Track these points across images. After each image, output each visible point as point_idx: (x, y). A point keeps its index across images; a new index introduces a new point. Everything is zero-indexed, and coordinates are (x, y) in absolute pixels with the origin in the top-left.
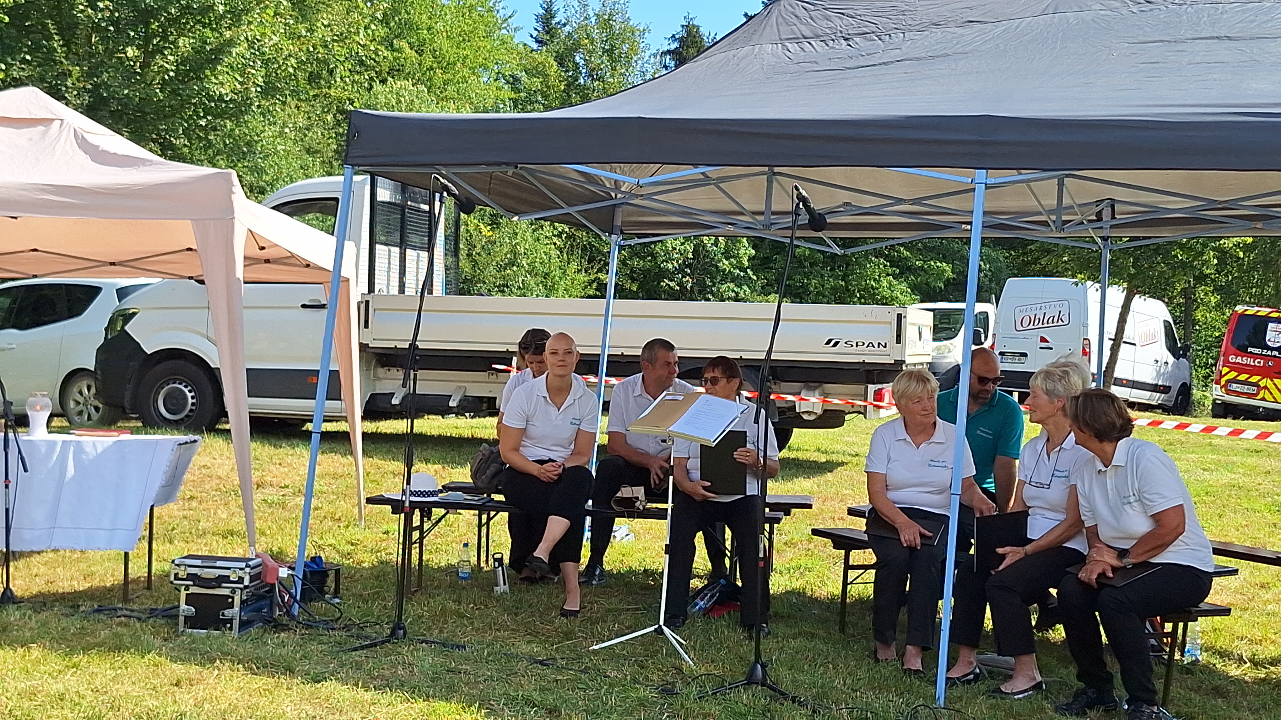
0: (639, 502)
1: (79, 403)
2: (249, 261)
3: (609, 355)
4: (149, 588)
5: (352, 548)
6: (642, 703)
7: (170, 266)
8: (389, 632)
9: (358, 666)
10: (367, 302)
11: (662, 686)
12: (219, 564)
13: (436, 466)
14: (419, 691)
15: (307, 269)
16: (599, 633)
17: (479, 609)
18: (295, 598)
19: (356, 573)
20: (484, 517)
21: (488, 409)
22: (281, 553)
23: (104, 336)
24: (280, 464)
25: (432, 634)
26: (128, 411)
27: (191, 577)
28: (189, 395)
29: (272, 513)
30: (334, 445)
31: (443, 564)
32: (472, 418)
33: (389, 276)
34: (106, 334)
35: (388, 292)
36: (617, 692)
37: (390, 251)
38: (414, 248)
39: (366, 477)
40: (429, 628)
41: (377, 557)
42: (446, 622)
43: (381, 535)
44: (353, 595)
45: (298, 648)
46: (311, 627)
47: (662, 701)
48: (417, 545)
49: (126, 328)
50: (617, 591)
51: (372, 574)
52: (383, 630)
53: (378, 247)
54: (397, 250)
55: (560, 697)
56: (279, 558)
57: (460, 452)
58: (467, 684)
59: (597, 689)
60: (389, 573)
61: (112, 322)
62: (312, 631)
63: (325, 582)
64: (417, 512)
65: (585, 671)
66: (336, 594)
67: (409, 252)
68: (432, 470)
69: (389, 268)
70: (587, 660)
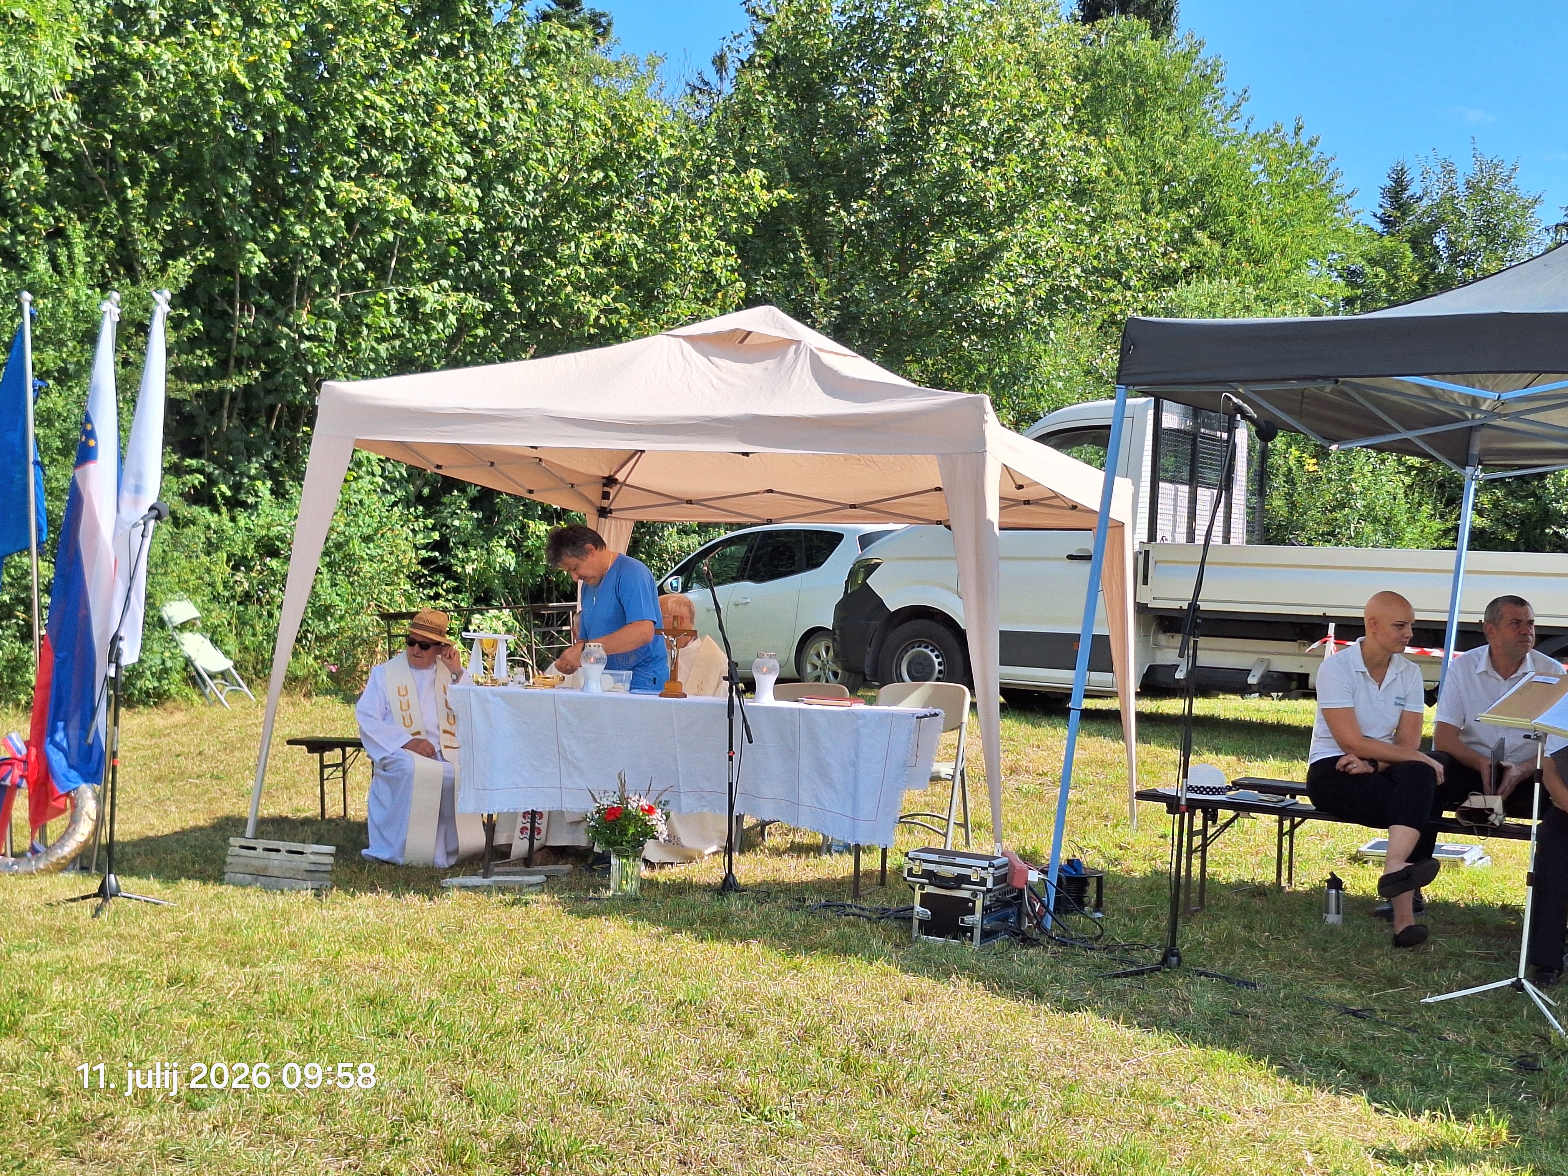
0: (1494, 816)
1: (816, 667)
2: (1007, 504)
3: (1460, 624)
4: (883, 883)
5: (1121, 852)
6: (1491, 1077)
7: (915, 509)
8: (1160, 958)
9: (1120, 997)
10: (1147, 553)
11: (1520, 1057)
12: (958, 860)
13: (1229, 758)
14: (1194, 1033)
15: (1074, 512)
16: (1436, 983)
17: (1277, 939)
18: (1047, 908)
19: (1124, 884)
20: (1287, 824)
21: (1298, 688)
22: (1035, 853)
23: (844, 590)
24: (1038, 747)
25: (1213, 966)
26: (867, 677)
27: (929, 875)
28: (936, 661)
29: (1027, 805)
30: (1103, 726)
31: (1233, 880)
32: (1280, 699)
33: (1175, 521)
34: (846, 589)
35: (1174, 539)
36: (1456, 1060)
37: (1177, 490)
38: (1209, 486)
39: (1140, 767)
40: (1211, 958)
41: (1150, 865)
42: (1233, 953)
43: (1157, 839)
44: (1119, 910)
45: (1048, 968)
46: (1065, 944)
47: (1520, 1077)
48: (1199, 854)
49: (868, 581)
50: (1462, 929)
51: (1144, 886)
52: (1153, 955)
53: (1161, 484)
54: (1184, 489)
55: (1379, 1060)
56: (1030, 859)
57: (1260, 742)
58: (1256, 1032)
59: (1429, 1055)
60: (1164, 887)
61: (852, 574)
62: (1068, 950)
63: (1084, 891)
64: (1199, 813)
65: (1413, 1029)
66: (1098, 906)
67: (1200, 491)
68: (1224, 763)
69: (1175, 510)
70: (1417, 1015)
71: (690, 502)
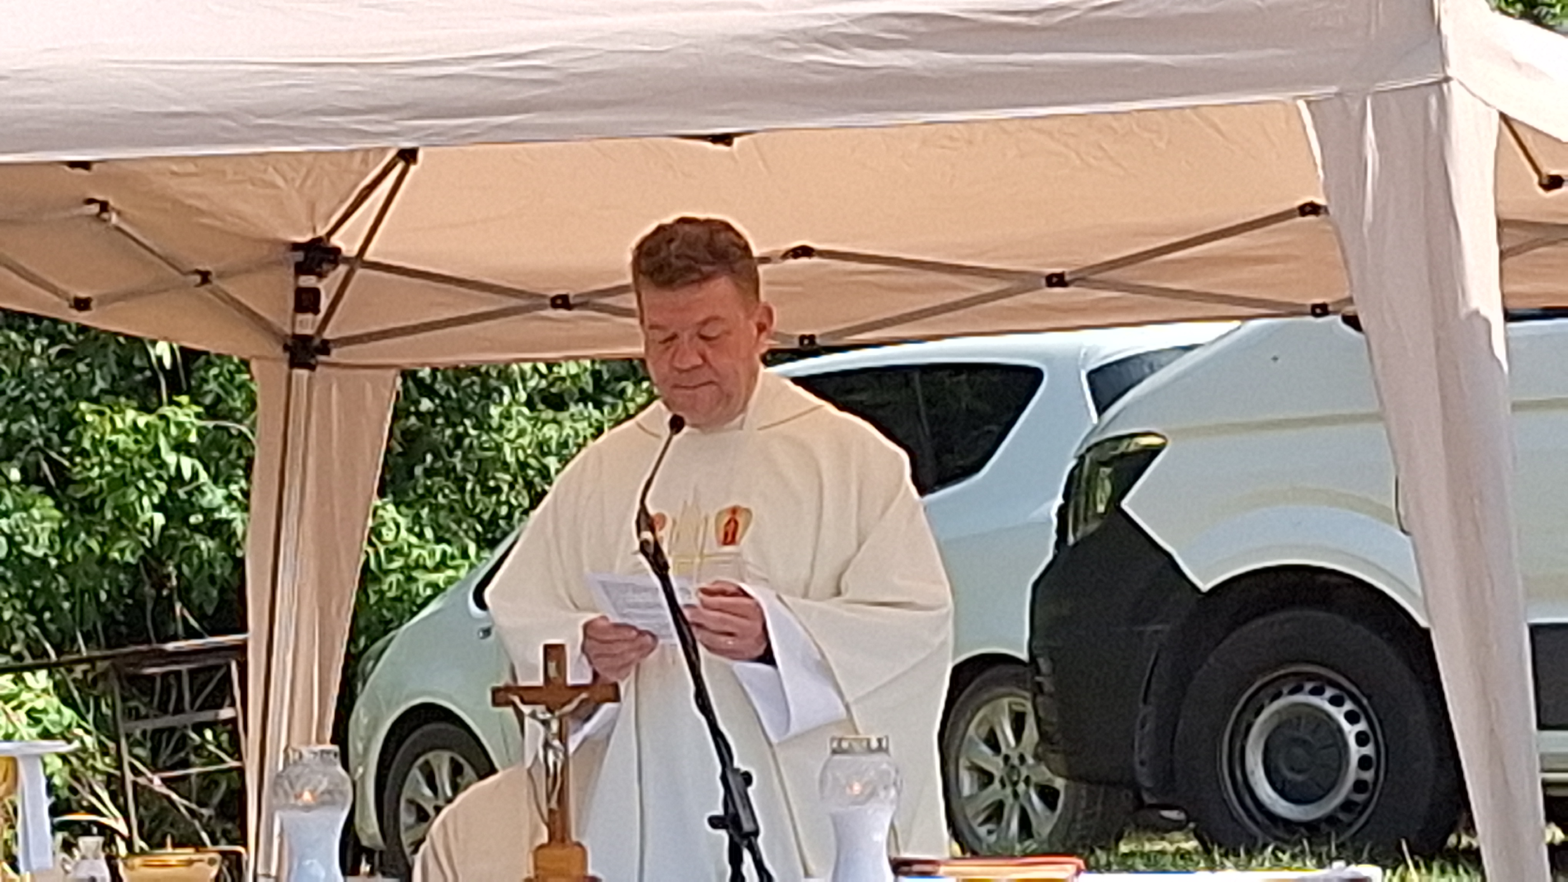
7: (1246, 273)
23: (1054, 537)
26: (1147, 798)
28: (1350, 731)
34: (1061, 534)
49: (1125, 504)
61: (1077, 487)
71: (562, 302)
